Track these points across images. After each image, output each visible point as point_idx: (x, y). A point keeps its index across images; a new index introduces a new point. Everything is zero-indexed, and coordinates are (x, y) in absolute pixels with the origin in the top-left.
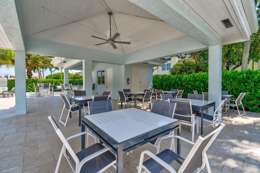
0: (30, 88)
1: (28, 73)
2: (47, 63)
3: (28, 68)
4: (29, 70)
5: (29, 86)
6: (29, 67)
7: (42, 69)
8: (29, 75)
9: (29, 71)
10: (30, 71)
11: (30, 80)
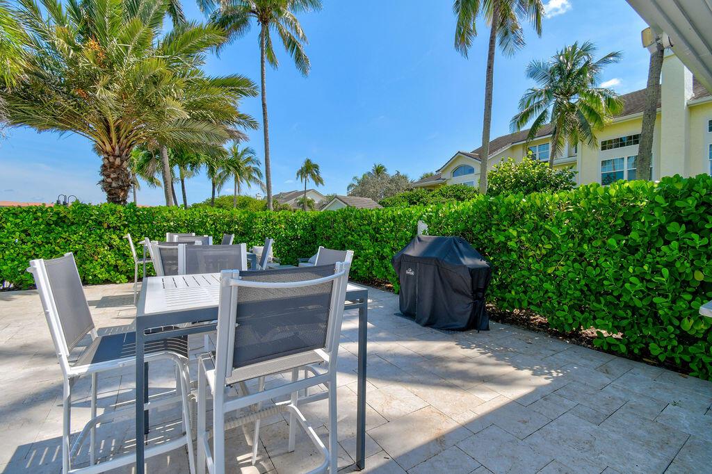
0: (112, 262)
1: (108, 176)
2: (205, 118)
3: (108, 148)
4: (115, 157)
5: (111, 247)
6: (114, 140)
7: (180, 166)
8: (114, 185)
9: (112, 165)
10: (118, 161)
11: (113, 212)
